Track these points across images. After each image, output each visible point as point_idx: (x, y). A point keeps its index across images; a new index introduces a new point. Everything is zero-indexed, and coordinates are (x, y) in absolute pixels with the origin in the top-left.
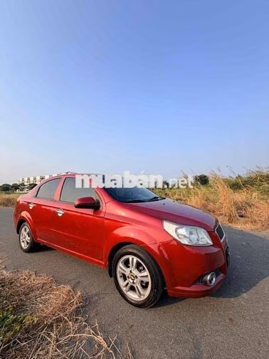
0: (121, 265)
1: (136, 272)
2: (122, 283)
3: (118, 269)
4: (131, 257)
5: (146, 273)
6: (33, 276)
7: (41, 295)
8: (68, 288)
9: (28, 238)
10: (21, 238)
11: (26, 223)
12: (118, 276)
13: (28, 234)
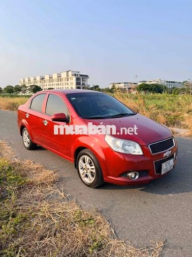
0: (81, 161)
1: (88, 166)
2: (81, 171)
3: (80, 164)
4: (86, 156)
5: (93, 167)
6: (32, 164)
7: (35, 173)
8: (52, 172)
9: (28, 140)
10: (24, 139)
11: (25, 128)
12: (80, 168)
13: (28, 136)
